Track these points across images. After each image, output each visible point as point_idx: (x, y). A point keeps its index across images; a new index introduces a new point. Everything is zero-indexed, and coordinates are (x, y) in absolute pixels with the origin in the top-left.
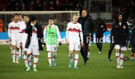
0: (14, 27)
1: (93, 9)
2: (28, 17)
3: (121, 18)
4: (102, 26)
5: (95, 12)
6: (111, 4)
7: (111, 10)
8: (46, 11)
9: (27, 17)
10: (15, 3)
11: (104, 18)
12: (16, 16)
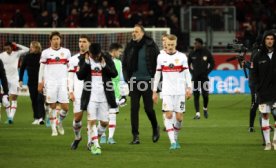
0: (53, 58)
1: (198, 24)
2: (89, 40)
3: (272, 41)
4: (205, 58)
5: (201, 30)
6: (235, 14)
8: (103, 27)
9: (85, 40)
10: (41, 11)
11: (220, 43)
12: (55, 37)
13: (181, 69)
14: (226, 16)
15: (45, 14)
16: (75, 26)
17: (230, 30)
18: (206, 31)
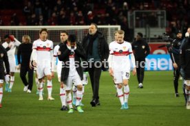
1: (140, 22)
4: (143, 47)
5: (142, 27)
6: (165, 16)
7: (165, 25)
11: (155, 36)
13: (128, 53)
14: (159, 17)
15: (34, 16)
16: (55, 25)
17: (162, 27)
18: (145, 27)
